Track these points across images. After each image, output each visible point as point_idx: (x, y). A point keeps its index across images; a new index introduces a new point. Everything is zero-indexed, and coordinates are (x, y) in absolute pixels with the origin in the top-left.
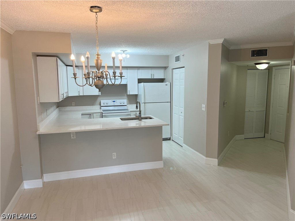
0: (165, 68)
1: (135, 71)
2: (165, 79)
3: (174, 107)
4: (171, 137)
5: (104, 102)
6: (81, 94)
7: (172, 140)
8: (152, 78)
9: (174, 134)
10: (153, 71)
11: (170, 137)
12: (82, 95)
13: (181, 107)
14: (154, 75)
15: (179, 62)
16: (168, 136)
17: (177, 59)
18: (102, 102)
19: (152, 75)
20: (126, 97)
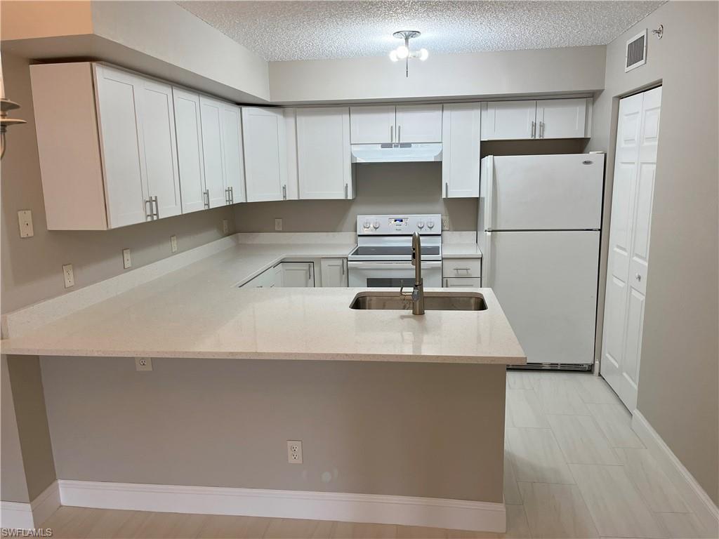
0: (591, 97)
1: (473, 114)
2: (588, 139)
3: (614, 251)
4: (597, 362)
5: (367, 221)
6: (292, 196)
7: (600, 375)
8: (537, 138)
9: (606, 355)
10: (540, 110)
11: (590, 362)
12: (296, 199)
13: (637, 255)
14: (542, 126)
15: (642, 62)
16: (586, 359)
17: (636, 52)
18: (361, 220)
19: (538, 126)
20: (441, 207)
